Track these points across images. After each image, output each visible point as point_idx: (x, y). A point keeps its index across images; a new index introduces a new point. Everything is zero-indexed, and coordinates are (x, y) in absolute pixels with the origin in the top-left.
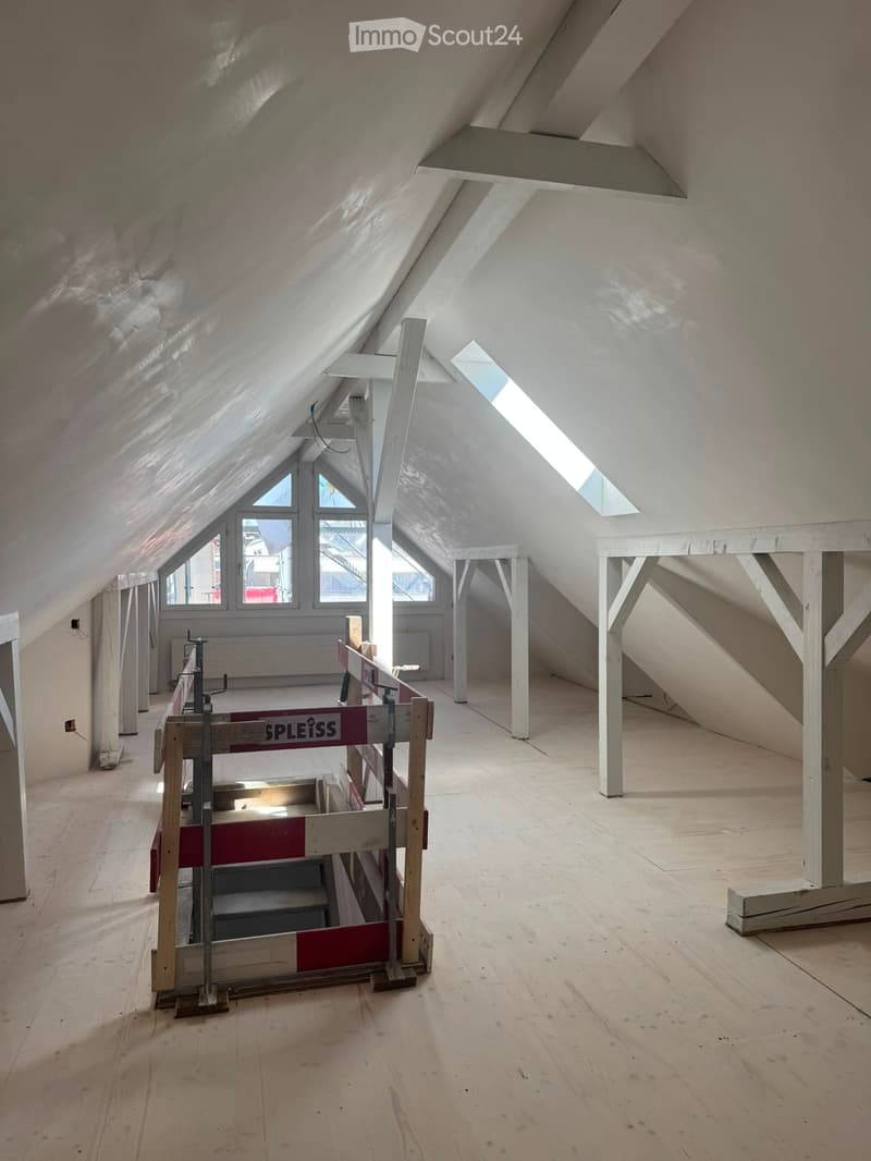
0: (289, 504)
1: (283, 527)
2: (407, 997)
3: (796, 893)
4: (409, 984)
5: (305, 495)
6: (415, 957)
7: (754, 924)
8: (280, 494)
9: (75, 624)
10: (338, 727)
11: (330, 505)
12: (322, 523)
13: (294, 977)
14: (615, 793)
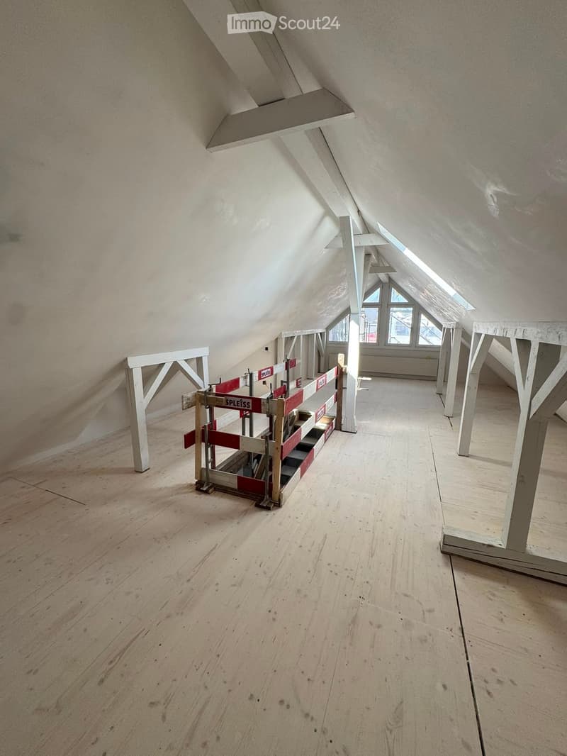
0: (378, 301)
1: (375, 311)
2: (264, 513)
3: (484, 544)
4: (268, 509)
5: (385, 297)
6: (277, 499)
7: (448, 549)
8: (375, 297)
9: (267, 349)
10: (251, 405)
11: (396, 301)
12: (391, 309)
13: (236, 490)
14: (464, 454)
